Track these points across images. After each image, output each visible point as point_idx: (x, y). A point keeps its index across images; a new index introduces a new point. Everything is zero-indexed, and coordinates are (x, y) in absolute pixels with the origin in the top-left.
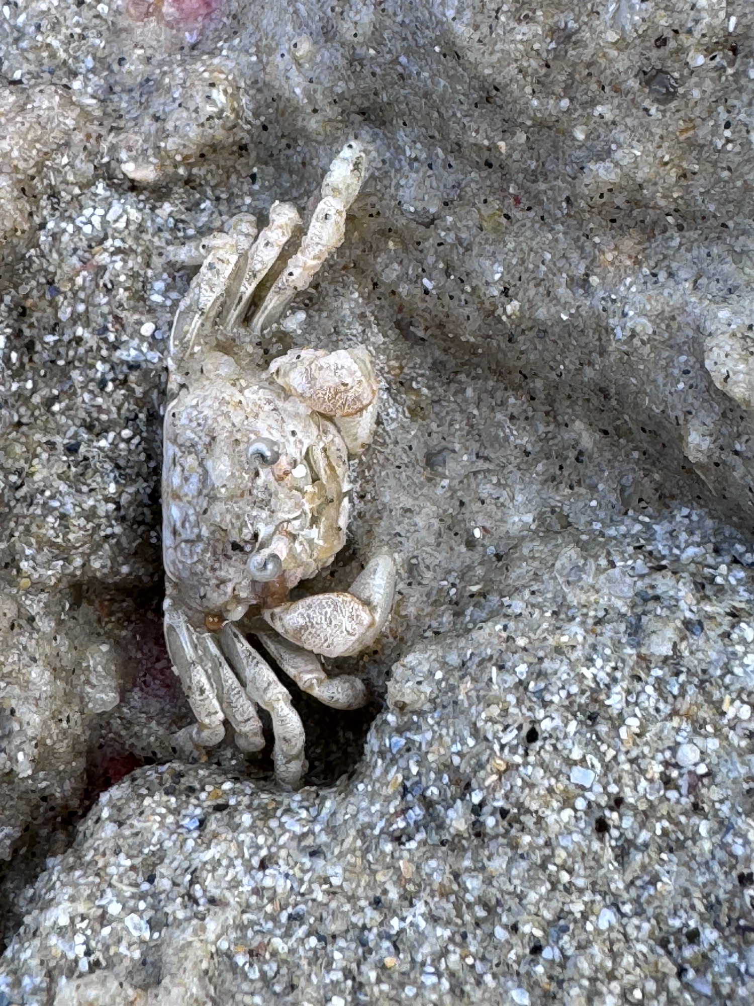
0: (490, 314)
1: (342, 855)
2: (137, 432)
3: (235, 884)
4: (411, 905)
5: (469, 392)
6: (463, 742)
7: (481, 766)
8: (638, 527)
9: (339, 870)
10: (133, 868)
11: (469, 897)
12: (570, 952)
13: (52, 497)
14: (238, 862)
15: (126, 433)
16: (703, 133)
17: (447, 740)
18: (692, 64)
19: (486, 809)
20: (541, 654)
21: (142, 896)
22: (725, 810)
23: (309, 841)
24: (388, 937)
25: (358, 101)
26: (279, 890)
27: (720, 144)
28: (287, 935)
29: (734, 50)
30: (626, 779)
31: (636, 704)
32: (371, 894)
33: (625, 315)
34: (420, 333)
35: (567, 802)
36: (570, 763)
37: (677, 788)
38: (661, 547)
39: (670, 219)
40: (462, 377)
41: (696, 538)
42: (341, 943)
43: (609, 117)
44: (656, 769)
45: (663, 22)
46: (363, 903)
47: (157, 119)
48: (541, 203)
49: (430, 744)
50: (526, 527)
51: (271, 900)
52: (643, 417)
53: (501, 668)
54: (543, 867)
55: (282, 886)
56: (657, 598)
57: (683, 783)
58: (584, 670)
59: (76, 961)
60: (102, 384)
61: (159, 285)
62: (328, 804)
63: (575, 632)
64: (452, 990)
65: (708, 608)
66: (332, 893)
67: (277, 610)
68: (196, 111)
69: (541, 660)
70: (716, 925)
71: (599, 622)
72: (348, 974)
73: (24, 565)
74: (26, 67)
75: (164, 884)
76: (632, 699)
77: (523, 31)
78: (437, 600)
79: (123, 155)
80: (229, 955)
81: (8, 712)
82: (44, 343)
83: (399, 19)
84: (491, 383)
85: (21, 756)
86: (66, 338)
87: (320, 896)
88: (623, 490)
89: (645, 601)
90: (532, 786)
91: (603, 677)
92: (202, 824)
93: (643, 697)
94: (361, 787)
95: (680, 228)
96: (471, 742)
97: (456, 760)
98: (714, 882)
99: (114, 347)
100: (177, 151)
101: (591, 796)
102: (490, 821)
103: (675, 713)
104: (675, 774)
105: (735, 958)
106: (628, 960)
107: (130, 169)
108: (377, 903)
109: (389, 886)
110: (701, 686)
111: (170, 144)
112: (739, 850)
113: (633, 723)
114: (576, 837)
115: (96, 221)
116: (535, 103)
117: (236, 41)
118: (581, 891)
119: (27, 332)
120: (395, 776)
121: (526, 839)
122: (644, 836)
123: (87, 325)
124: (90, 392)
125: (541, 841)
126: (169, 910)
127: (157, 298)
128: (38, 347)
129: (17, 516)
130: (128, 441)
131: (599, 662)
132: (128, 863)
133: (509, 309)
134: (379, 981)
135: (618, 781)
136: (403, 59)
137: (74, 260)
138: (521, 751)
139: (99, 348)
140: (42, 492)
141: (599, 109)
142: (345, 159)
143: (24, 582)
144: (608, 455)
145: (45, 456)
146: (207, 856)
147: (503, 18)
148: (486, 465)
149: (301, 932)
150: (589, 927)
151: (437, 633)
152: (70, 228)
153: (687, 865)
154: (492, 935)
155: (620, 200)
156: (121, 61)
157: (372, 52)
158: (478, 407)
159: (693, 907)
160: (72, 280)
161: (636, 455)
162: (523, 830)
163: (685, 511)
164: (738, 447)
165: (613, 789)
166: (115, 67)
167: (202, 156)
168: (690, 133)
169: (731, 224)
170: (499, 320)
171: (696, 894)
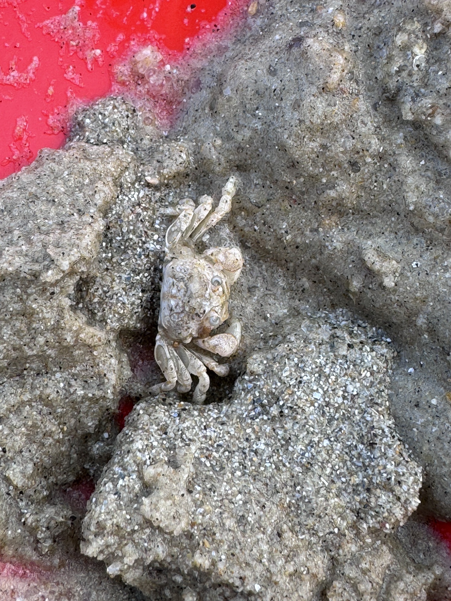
0: (279, 239)
1: (233, 424)
2: (150, 275)
3: (196, 434)
4: (259, 440)
5: (264, 267)
6: (276, 384)
7: (283, 392)
8: (323, 315)
9: (233, 429)
10: (158, 430)
11: (279, 437)
12: (315, 454)
13: (121, 296)
14: (196, 427)
15: (146, 275)
16: (367, 184)
17: (270, 384)
18: (367, 161)
19: (285, 407)
20: (302, 354)
21: (164, 439)
22: (363, 406)
23: (220, 420)
24: (252, 451)
25: (237, 162)
26: (213, 436)
27: (372, 187)
28: (217, 452)
29: (380, 158)
30: (331, 396)
31: (334, 371)
32: (245, 437)
33: (332, 241)
34: (249, 245)
35: (312, 404)
36: (312, 391)
37: (347, 399)
38: (333, 322)
39: (351, 211)
40: (261, 261)
41: (345, 318)
42: (237, 453)
43: (336, 175)
44: (341, 393)
45: (359, 147)
46: (242, 440)
47: (158, 161)
48: (304, 202)
49: (263, 385)
50: (285, 314)
51: (211, 439)
52: (332, 277)
53: (288, 359)
54: (304, 426)
55: (214, 435)
56: (338, 337)
57: (349, 397)
58: (317, 360)
59: (146, 461)
60: (140, 256)
61: (158, 222)
62: (224, 407)
63: (312, 347)
64: (276, 468)
65: (354, 340)
66: (231, 437)
67: (206, 339)
68: (176, 160)
69: (302, 356)
70: (363, 443)
71: (320, 344)
72: (240, 463)
73: (109, 321)
74: (108, 138)
75: (172, 435)
76: (332, 370)
77: (312, 144)
78: (256, 338)
79: (146, 174)
80: (199, 459)
81: (103, 375)
82: (116, 240)
83: (262, 136)
84: (272, 264)
85: (109, 391)
86: (125, 238)
87: (227, 438)
88: (318, 303)
89: (334, 337)
90: (301, 399)
91: (323, 363)
92: (179, 415)
93: (336, 369)
94: (236, 401)
95: (353, 214)
96: (279, 384)
97: (274, 390)
98: (361, 429)
99: (144, 243)
100: (167, 174)
101: (319, 402)
102: (286, 411)
103: (346, 374)
104: (346, 394)
105: (369, 454)
106: (334, 456)
107: (148, 179)
108: (247, 440)
109: (251, 434)
110: (354, 365)
111: (165, 171)
112: (369, 418)
113: (333, 378)
114: (315, 416)
115: (135, 196)
116: (311, 168)
117: (186, 137)
118: (317, 434)
119: (109, 235)
120: (250, 397)
121: (299, 417)
122: (337, 415)
123: (134, 234)
124: (135, 258)
125: (304, 417)
126: (176, 443)
127: (157, 226)
128: (114, 241)
129: (107, 303)
130: (146, 277)
131: (322, 358)
132: (156, 428)
133: (287, 238)
134: (251, 466)
135: (329, 397)
136: (260, 150)
137: (129, 210)
138: (297, 387)
139: (139, 243)
140: (117, 295)
141: (333, 173)
142: (231, 182)
143: (108, 327)
144: (314, 290)
145: (118, 281)
146: (185, 425)
147: (305, 140)
148: (269, 292)
149: (222, 450)
150: (320, 445)
151: (260, 349)
152: (127, 199)
153: (351, 424)
154: (287, 449)
155: (334, 203)
156: (141, 140)
157: (248, 146)
158: (267, 271)
159: (354, 438)
160: (128, 217)
161: (325, 290)
162: (297, 414)
163: (341, 310)
164: (371, 286)
165: (327, 399)
166: (139, 141)
167: (174, 176)
168: (362, 183)
169: (371, 214)
170: (283, 241)
171: (355, 434)
